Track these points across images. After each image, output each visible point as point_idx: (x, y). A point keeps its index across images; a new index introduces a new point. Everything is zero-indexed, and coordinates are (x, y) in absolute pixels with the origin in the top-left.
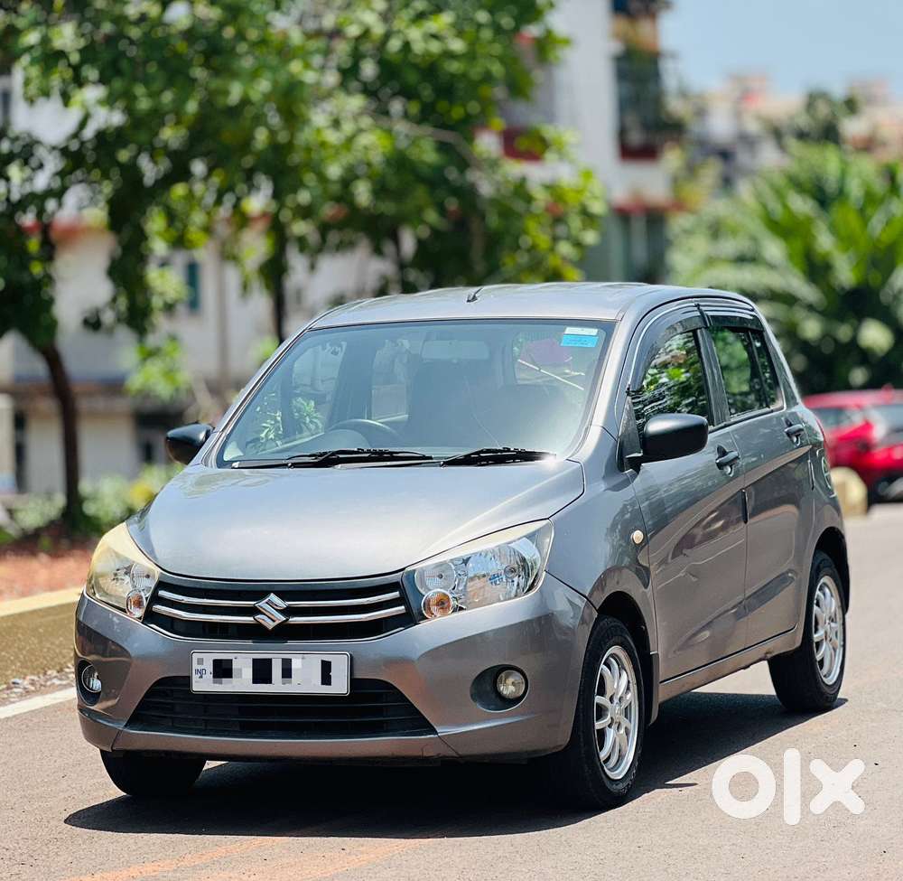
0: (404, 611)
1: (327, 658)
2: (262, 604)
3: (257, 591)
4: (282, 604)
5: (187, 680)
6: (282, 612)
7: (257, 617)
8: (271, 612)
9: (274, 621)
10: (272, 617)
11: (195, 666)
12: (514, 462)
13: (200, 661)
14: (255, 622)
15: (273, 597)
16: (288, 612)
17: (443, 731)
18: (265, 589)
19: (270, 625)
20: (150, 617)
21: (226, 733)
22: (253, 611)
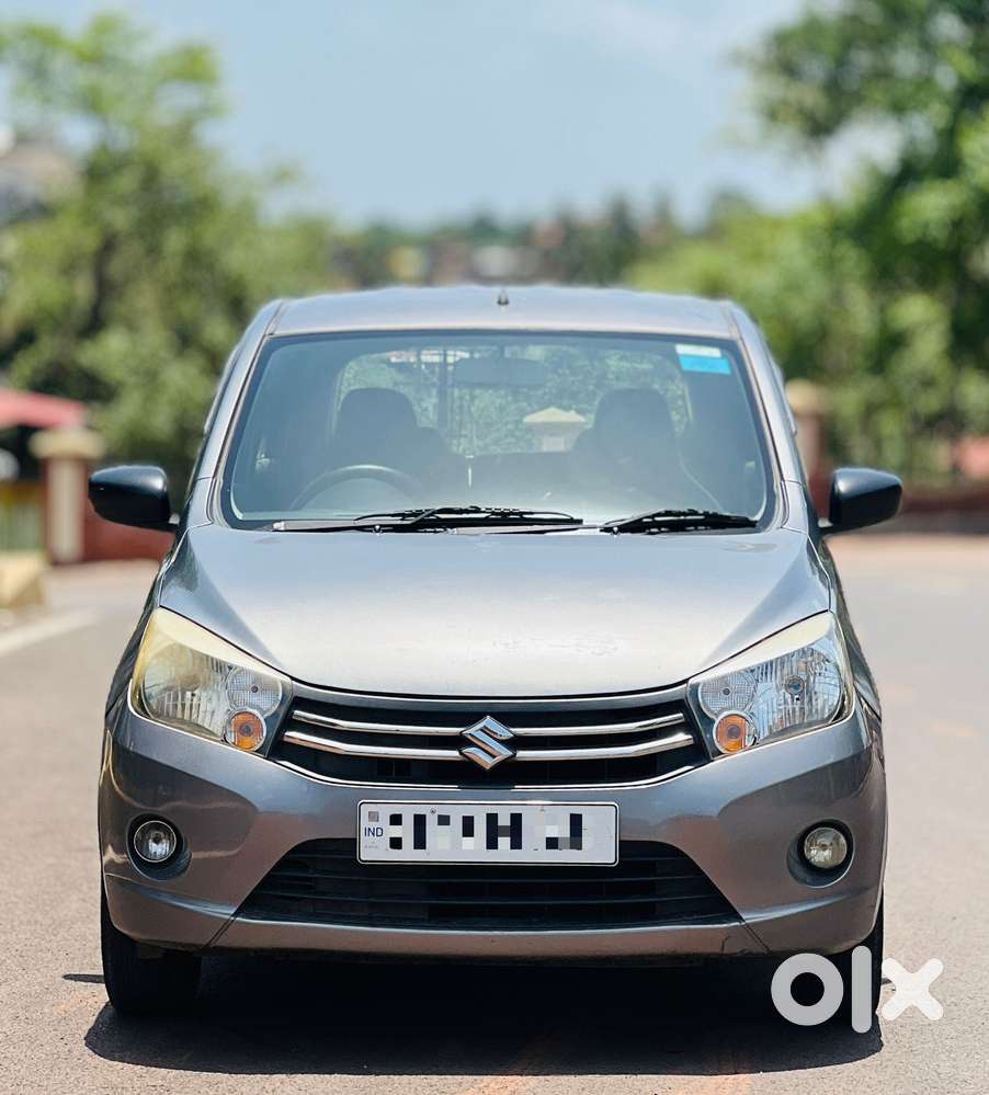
0: (692, 742)
1: (576, 810)
2: (473, 731)
3: (463, 712)
4: (506, 733)
5: (351, 845)
6: (504, 742)
7: (467, 750)
8: (488, 745)
9: (494, 757)
10: (489, 750)
11: (365, 823)
12: (696, 529)
13: (373, 816)
14: (461, 758)
15: (488, 722)
16: (516, 743)
17: (750, 917)
18: (476, 709)
19: (487, 762)
20: (277, 749)
21: (408, 923)
22: (458, 742)
